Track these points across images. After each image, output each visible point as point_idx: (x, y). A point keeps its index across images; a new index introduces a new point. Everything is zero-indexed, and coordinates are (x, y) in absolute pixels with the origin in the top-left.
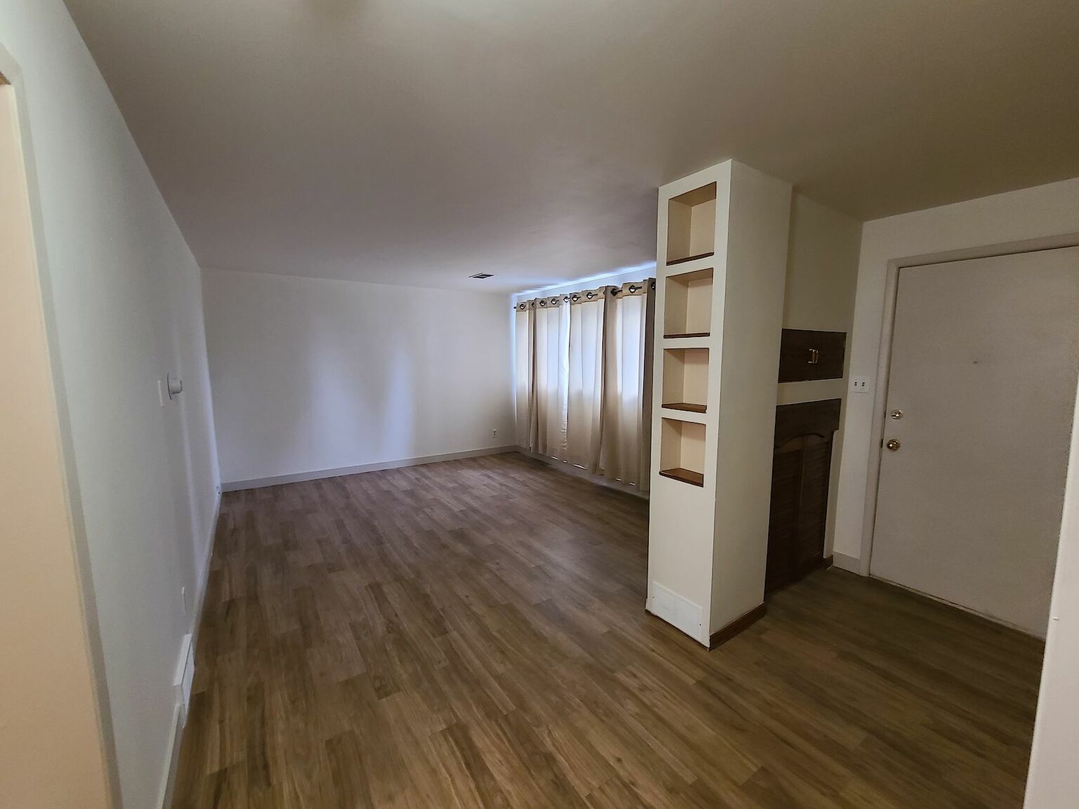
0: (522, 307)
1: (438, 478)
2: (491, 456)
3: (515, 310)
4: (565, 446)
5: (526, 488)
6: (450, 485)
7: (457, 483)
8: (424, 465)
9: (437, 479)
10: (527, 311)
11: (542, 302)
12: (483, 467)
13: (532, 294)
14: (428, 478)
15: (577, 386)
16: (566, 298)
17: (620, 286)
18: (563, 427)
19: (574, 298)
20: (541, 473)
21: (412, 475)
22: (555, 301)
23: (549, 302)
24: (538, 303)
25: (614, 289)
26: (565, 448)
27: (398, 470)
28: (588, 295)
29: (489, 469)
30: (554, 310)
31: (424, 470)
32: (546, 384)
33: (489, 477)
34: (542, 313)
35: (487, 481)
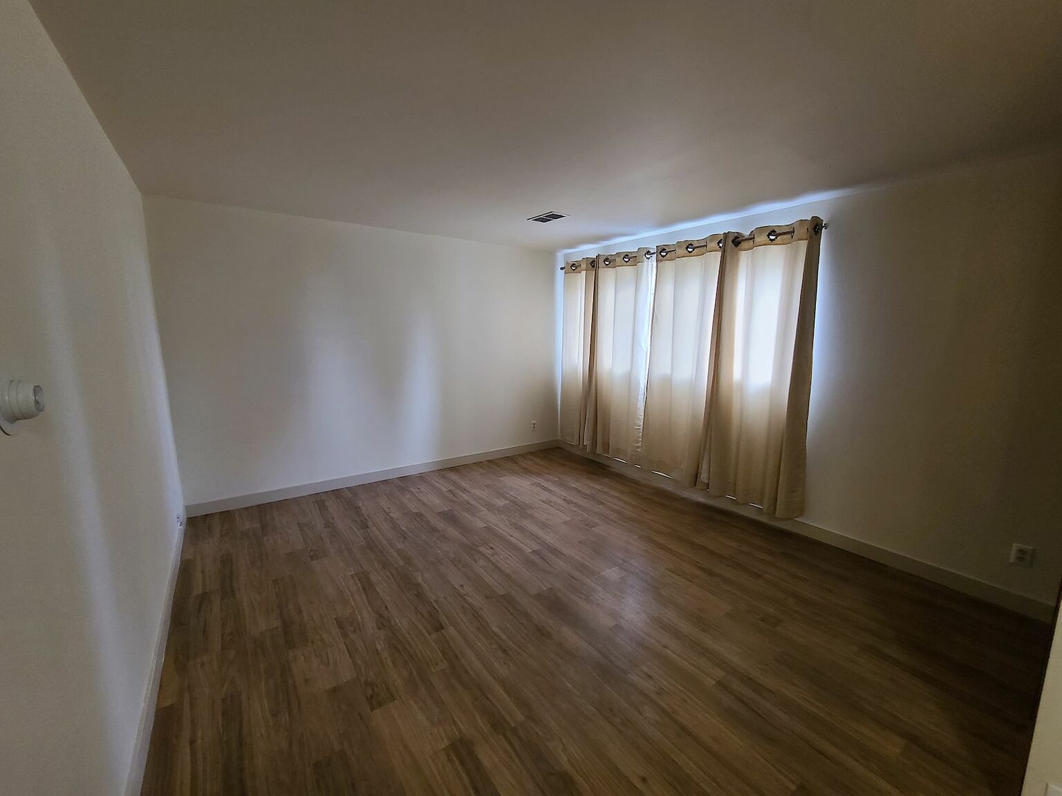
0: (574, 267)
1: (476, 490)
2: (532, 453)
3: (563, 271)
4: (638, 447)
5: (601, 506)
6: (500, 503)
7: (506, 499)
8: (452, 469)
9: (478, 492)
10: (584, 273)
11: (607, 259)
12: (527, 471)
13: (590, 251)
14: (464, 490)
15: (663, 368)
16: (648, 252)
17: (747, 233)
18: (637, 422)
19: (663, 253)
20: (606, 480)
21: (444, 487)
22: (630, 259)
23: (619, 260)
24: (601, 261)
25: (737, 238)
26: (639, 450)
27: (421, 477)
28: (687, 248)
29: (538, 474)
30: (628, 270)
31: (454, 476)
32: (611, 365)
33: (545, 489)
34: (608, 277)
35: (545, 495)
